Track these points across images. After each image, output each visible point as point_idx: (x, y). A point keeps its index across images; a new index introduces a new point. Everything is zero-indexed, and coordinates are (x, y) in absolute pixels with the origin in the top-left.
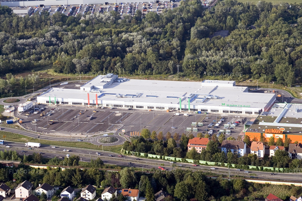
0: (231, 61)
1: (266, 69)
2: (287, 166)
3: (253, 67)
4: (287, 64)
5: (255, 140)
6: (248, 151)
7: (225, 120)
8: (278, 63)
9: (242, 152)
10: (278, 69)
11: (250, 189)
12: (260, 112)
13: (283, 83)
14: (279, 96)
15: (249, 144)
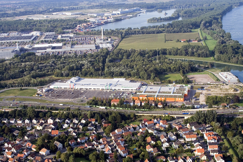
0: (123, 71)
1: (136, 74)
2: (149, 108)
3: (132, 73)
4: (144, 71)
5: (136, 99)
6: (134, 104)
7: (123, 93)
8: (141, 71)
9: (132, 104)
10: (141, 73)
11: (137, 117)
12: (137, 89)
13: (144, 79)
14: (142, 83)
15: (134, 101)
